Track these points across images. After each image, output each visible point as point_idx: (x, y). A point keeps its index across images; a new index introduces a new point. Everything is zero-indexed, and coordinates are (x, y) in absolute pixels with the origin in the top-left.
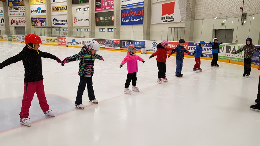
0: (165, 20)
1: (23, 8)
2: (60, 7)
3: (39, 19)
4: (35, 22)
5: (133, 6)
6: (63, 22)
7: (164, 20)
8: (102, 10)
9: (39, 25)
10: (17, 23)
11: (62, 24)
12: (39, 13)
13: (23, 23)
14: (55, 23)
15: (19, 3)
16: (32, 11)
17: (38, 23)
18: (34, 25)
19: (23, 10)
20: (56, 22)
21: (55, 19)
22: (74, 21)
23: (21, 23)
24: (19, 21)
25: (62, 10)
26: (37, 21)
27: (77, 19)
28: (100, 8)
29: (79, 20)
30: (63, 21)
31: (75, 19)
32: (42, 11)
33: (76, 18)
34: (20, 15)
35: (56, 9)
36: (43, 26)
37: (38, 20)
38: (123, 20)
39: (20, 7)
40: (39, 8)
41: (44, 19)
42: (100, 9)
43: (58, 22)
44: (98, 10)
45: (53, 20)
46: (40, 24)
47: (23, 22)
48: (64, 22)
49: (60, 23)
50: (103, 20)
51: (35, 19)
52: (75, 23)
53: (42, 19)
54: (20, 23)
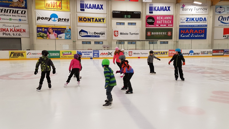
0: (227, 37)
1: (20, 12)
2: (93, 19)
3: (53, 28)
4: (45, 32)
5: (193, 26)
6: (96, 35)
7: (225, 37)
8: (155, 26)
9: (52, 36)
10: (4, 32)
11: (96, 36)
12: (54, 21)
13: (18, 33)
14: (82, 35)
15: (11, 4)
16: (39, 18)
17: (50, 33)
18: (42, 37)
19: (19, 15)
20: (84, 34)
21: (82, 31)
22: (114, 34)
23: (15, 33)
24: (9, 30)
25: (96, 22)
26: (50, 32)
27: (119, 32)
28: (153, 24)
29: (121, 34)
30: (97, 33)
31: (116, 33)
32: (59, 20)
33: (117, 31)
34: (12, 21)
35: (85, 20)
36: (60, 37)
37: (50, 30)
38: (181, 36)
39: (14, 9)
40: (54, 16)
41: (63, 30)
42: (153, 26)
43: (88, 34)
44: (149, 26)
45: (80, 32)
46: (55, 35)
47: (18, 30)
48: (98, 35)
49: (92, 35)
50: (156, 35)
51: (45, 28)
52: (115, 36)
53: (60, 30)
54: (11, 33)
